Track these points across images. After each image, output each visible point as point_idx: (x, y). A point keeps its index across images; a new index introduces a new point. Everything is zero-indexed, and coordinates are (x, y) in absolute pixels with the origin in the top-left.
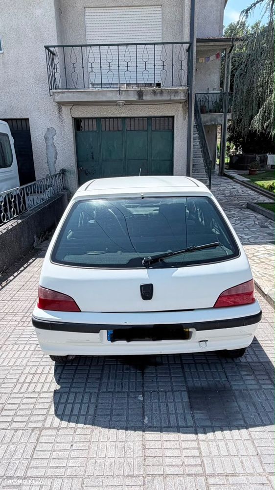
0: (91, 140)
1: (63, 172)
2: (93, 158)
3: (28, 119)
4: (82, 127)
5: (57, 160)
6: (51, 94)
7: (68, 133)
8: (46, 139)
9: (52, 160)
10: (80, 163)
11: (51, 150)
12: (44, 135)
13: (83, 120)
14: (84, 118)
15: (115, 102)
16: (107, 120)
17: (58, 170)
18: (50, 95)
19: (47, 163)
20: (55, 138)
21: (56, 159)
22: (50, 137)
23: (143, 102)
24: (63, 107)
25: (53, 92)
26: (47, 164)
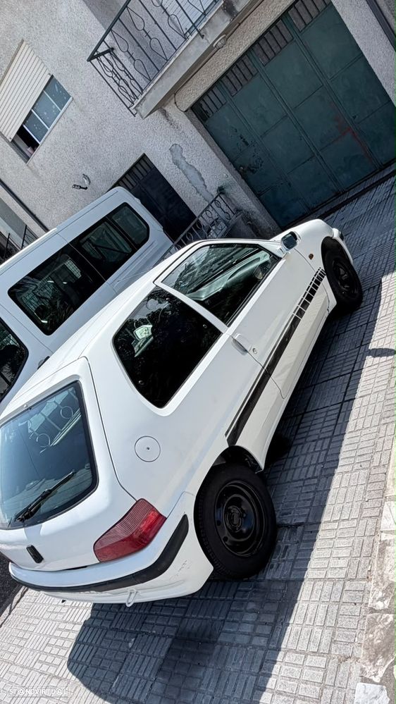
0: (228, 120)
1: (221, 191)
2: (247, 144)
3: (144, 155)
4: (206, 112)
5: (205, 180)
6: (134, 112)
7: (193, 138)
8: (176, 163)
9: (200, 185)
10: (237, 162)
11: (191, 173)
12: (172, 161)
13: (202, 102)
14: (201, 98)
15: (211, 48)
16: (228, 74)
17: (215, 193)
18: (134, 115)
19: (198, 192)
20: (185, 156)
21: (203, 180)
22: (179, 158)
23: (243, 15)
24: (166, 108)
25: (135, 108)
26: (198, 195)
